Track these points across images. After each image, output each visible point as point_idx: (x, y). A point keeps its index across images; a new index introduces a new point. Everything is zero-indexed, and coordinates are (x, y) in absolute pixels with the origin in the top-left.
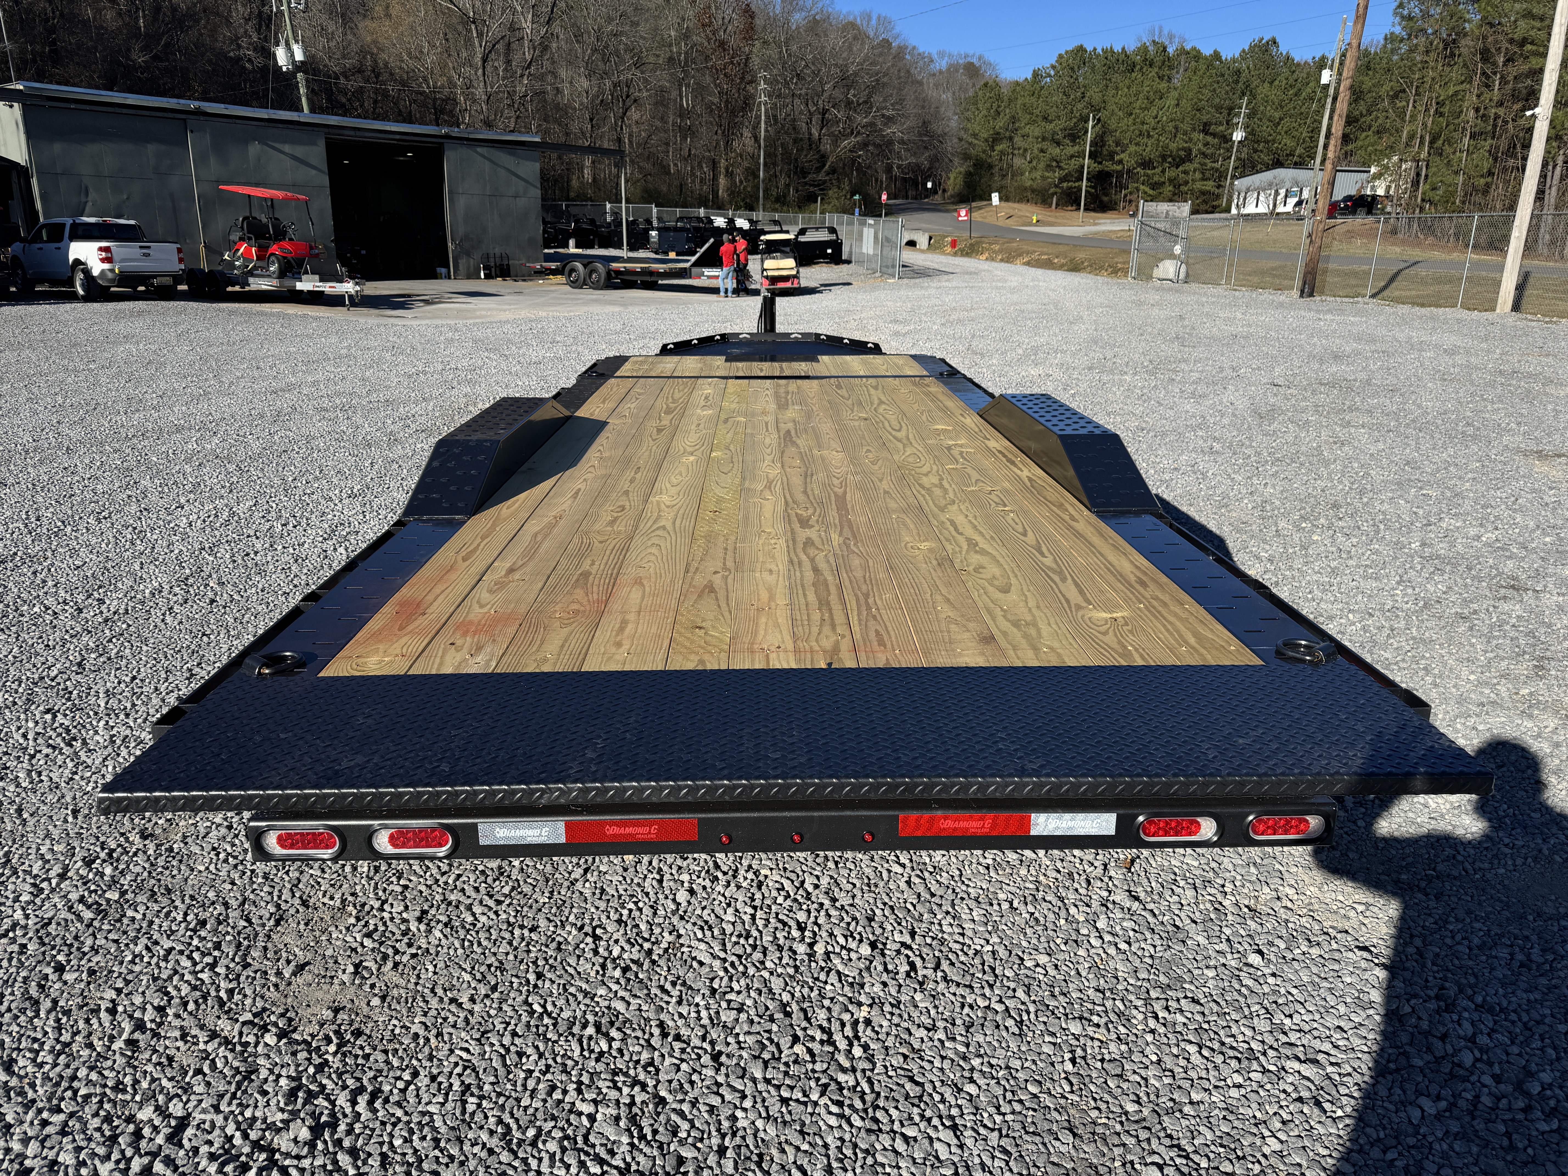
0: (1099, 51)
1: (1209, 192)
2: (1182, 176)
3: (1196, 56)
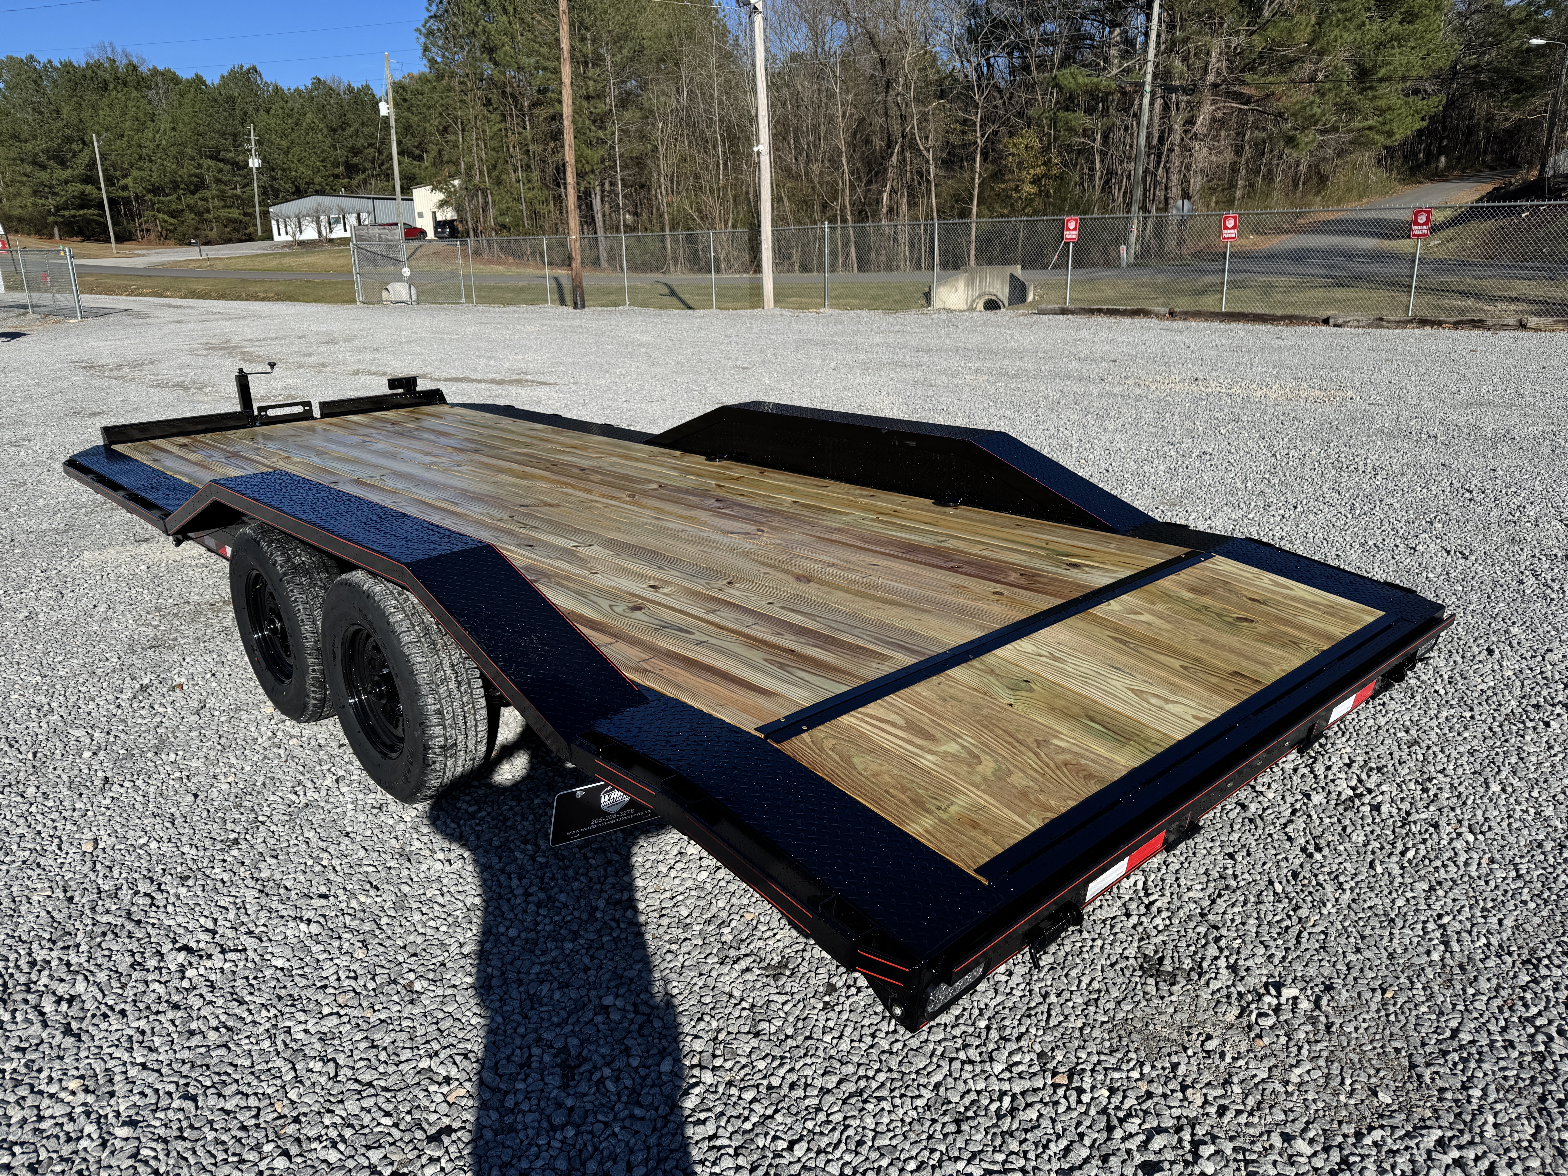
0: (55, 63)
1: (235, 221)
2: (200, 203)
3: (172, 79)
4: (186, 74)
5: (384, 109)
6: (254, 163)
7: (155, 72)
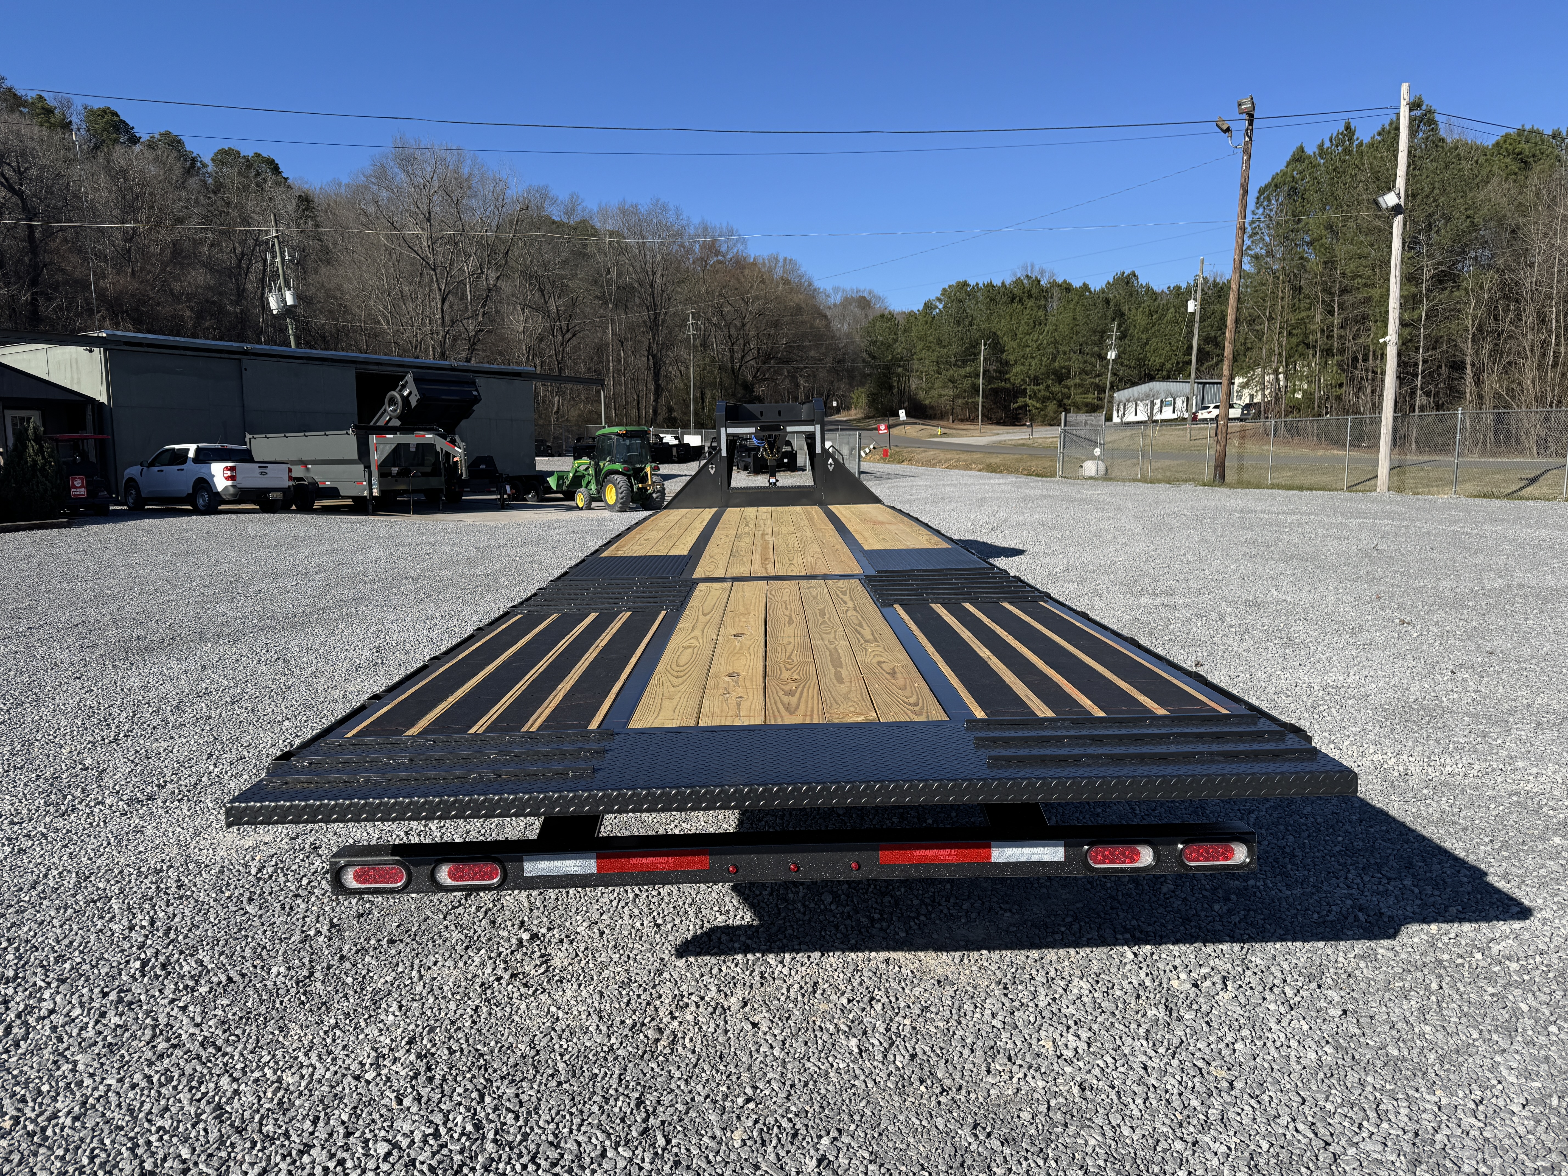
0: (981, 285)
1: (1090, 404)
2: (1064, 391)
3: (1067, 288)
4: (1077, 284)
5: (1191, 307)
6: (1112, 355)
7: (1054, 284)
